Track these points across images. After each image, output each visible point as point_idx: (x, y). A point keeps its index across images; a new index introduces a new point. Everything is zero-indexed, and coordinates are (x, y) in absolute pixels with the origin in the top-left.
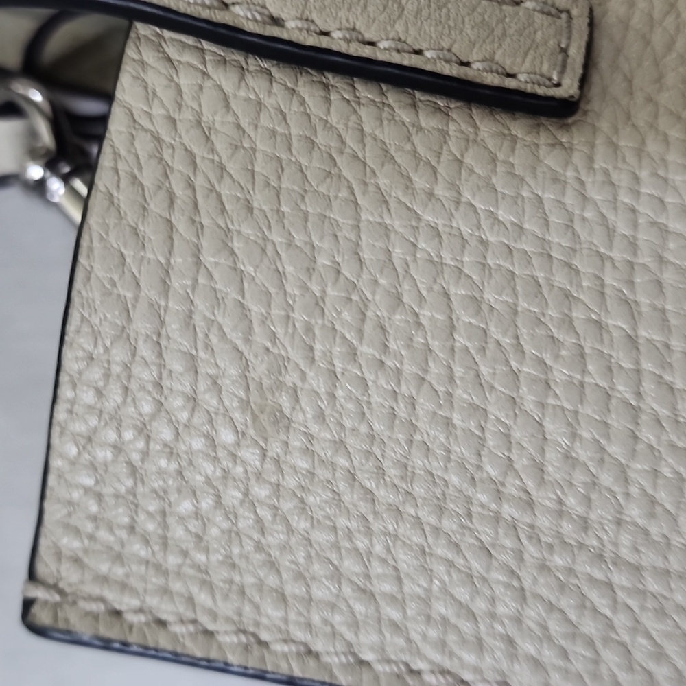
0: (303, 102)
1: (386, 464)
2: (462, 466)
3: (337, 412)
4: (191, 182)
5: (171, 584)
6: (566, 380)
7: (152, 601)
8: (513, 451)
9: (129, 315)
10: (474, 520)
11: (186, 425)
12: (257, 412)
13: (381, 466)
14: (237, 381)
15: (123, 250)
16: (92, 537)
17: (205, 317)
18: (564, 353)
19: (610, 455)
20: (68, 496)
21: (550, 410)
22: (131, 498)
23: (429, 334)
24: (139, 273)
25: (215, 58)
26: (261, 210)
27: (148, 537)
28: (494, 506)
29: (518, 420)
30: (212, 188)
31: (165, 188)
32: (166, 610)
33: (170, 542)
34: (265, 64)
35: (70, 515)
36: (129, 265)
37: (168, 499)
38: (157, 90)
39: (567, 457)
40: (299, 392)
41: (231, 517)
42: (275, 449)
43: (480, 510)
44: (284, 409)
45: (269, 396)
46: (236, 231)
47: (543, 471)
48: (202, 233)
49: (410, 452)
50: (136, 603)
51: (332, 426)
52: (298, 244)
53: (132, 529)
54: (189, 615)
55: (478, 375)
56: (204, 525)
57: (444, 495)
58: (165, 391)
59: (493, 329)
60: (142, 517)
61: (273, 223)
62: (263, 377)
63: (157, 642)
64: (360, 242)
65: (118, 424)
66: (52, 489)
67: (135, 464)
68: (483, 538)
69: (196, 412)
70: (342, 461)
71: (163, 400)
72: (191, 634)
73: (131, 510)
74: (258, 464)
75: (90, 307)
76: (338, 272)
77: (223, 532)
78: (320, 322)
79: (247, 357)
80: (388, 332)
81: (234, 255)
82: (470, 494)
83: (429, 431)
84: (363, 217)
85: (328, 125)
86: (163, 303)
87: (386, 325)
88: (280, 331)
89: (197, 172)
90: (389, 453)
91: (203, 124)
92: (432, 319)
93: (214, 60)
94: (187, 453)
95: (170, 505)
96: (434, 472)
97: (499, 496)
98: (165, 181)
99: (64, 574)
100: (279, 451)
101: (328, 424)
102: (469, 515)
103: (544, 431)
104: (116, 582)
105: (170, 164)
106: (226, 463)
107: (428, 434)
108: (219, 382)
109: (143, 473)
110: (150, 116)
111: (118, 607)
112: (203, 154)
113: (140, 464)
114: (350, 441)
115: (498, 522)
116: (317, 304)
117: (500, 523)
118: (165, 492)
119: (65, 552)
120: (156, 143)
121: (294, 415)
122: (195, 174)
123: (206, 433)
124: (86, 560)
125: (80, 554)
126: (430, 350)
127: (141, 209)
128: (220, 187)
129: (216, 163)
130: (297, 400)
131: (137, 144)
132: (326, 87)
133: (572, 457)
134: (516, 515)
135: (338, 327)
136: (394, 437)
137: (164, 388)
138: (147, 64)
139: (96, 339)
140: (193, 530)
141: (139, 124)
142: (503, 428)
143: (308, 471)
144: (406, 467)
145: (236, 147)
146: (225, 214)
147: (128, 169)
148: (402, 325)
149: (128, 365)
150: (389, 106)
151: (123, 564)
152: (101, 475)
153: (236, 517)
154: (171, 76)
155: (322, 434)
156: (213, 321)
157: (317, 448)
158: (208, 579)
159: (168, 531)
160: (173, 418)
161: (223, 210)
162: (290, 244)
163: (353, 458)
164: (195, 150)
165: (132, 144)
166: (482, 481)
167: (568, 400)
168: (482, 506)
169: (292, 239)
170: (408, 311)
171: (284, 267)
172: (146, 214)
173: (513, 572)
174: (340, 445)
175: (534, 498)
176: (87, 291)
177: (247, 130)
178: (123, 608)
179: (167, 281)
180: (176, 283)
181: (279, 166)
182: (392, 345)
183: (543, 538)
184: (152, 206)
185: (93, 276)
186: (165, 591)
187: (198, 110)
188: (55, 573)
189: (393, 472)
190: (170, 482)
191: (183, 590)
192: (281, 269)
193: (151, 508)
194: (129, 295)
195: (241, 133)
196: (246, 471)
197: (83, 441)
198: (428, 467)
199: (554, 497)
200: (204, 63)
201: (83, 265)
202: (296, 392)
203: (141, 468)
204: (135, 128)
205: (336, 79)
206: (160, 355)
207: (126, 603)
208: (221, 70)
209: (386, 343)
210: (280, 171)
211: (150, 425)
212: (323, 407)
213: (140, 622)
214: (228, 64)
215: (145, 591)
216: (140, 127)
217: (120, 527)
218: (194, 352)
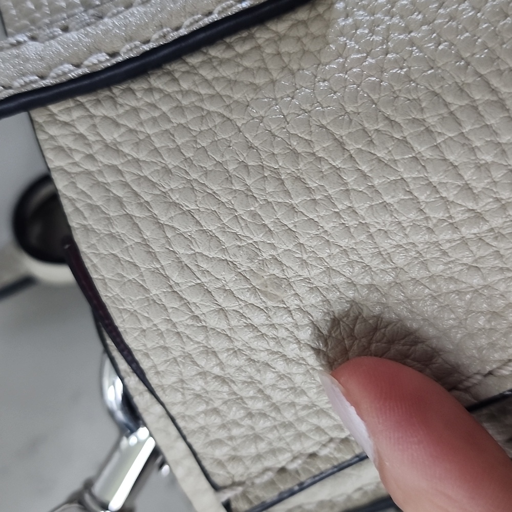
0: (160, 91)
1: (367, 261)
2: (415, 226)
3: (311, 252)
4: (124, 183)
5: (299, 429)
6: (439, 119)
7: (297, 447)
8: (441, 191)
9: (145, 289)
10: (450, 254)
11: (229, 329)
12: (263, 289)
13: (365, 265)
14: (236, 280)
15: (113, 252)
16: (231, 438)
17: (189, 256)
18: (424, 105)
19: (506, 144)
20: (197, 425)
21: (443, 146)
22: (234, 397)
23: (329, 160)
24: (132, 258)
25: (92, 103)
26: (175, 167)
27: (263, 412)
28: (456, 236)
29: (427, 168)
30: (139, 177)
31: (112, 198)
32: (309, 446)
33: (278, 404)
34: (124, 86)
35: (207, 435)
36: (122, 258)
37: (256, 380)
38: (70, 146)
39: (479, 167)
40: (278, 258)
41: (301, 361)
42: (293, 303)
43: (448, 245)
44: (277, 275)
45: (263, 274)
46: (169, 190)
47: (470, 188)
48: (151, 207)
49: (375, 243)
50: (288, 456)
51: (314, 263)
52: (210, 169)
53: (250, 415)
54: (325, 438)
55: (380, 160)
56: (290, 379)
57: (418, 252)
58: (202, 318)
59: (366, 125)
60: (250, 404)
61: (187, 169)
62: (249, 265)
63: (319, 468)
64: (248, 140)
65: (190, 358)
66: (185, 428)
67: (220, 375)
68: (465, 260)
69: (229, 317)
70: (338, 280)
71: (204, 324)
72: (335, 449)
73: (240, 404)
74: (290, 319)
75: (118, 300)
76: (246, 166)
77: (304, 374)
78: (257, 205)
79: (231, 260)
80: (303, 178)
81: (178, 205)
82: (435, 240)
83: (376, 220)
84: (239, 125)
85: (184, 93)
86: (158, 266)
87: (299, 175)
88: (238, 230)
89: (124, 175)
90: (363, 253)
91: (110, 145)
92: (324, 149)
93: (93, 105)
94: (244, 345)
95: (260, 383)
96: (401, 243)
97: (454, 227)
98: (109, 194)
99: (233, 472)
100: (296, 302)
101: (311, 264)
102: (445, 253)
103: (451, 163)
104: (267, 453)
105: (105, 182)
106: (271, 333)
107: (377, 223)
108: (227, 288)
109: (229, 376)
110: (75, 164)
111: (280, 466)
112: (120, 162)
113: (223, 372)
114: (332, 264)
115: (467, 244)
116: (247, 196)
117: (469, 244)
118: (251, 377)
119: (224, 459)
120: (90, 177)
121: (286, 274)
122: (123, 177)
123: (245, 325)
124: (239, 454)
125: (233, 453)
126: (339, 169)
127: (106, 220)
128: (142, 172)
129: (131, 161)
130: (281, 264)
131: (79, 186)
132: (169, 73)
133: (482, 165)
134: (475, 231)
135: (270, 200)
136: (358, 241)
137: (199, 316)
138: (55, 136)
139: (137, 316)
140: (286, 387)
141: (74, 173)
142: (423, 181)
143: (323, 301)
144: (380, 253)
145: (137, 143)
146: (156, 186)
147: (83, 204)
148: (308, 167)
149: (168, 318)
150: (214, 57)
151: (262, 439)
152: (205, 397)
153: (304, 360)
154: (74, 132)
155: (313, 273)
156: (195, 254)
157: (316, 284)
158: (318, 408)
159: (271, 399)
160: (219, 330)
161: (154, 185)
162: (206, 173)
163: (343, 273)
164: (115, 163)
165: (77, 188)
166: (435, 225)
167: (449, 131)
168: (449, 241)
169: (205, 169)
170: (306, 156)
171: (211, 189)
172: (111, 221)
173: (501, 269)
174: (329, 270)
175: (479, 211)
176: (110, 292)
177: (138, 129)
178: (283, 464)
179: (151, 250)
180: (156, 248)
181: (169, 135)
182: (312, 185)
183: (504, 233)
184: (111, 214)
185: (107, 280)
186: (300, 436)
187: (101, 139)
188: (228, 476)
189: (375, 263)
190: (249, 370)
191: (309, 427)
192: (210, 192)
193: (251, 393)
194: (135, 276)
195: (135, 133)
196: (287, 329)
197: (179, 385)
198: (394, 243)
199: (491, 200)
200: (88, 110)
201: (97, 279)
202: (276, 259)
203: (225, 374)
204: (72, 177)
205: (172, 66)
206: (181, 298)
207: (282, 460)
208: (100, 108)
209: (307, 186)
210: (172, 137)
211: (210, 345)
212: (300, 256)
213: (300, 465)
214: (102, 101)
215: (288, 444)
216: (75, 175)
217: (242, 419)
218: (199, 282)
